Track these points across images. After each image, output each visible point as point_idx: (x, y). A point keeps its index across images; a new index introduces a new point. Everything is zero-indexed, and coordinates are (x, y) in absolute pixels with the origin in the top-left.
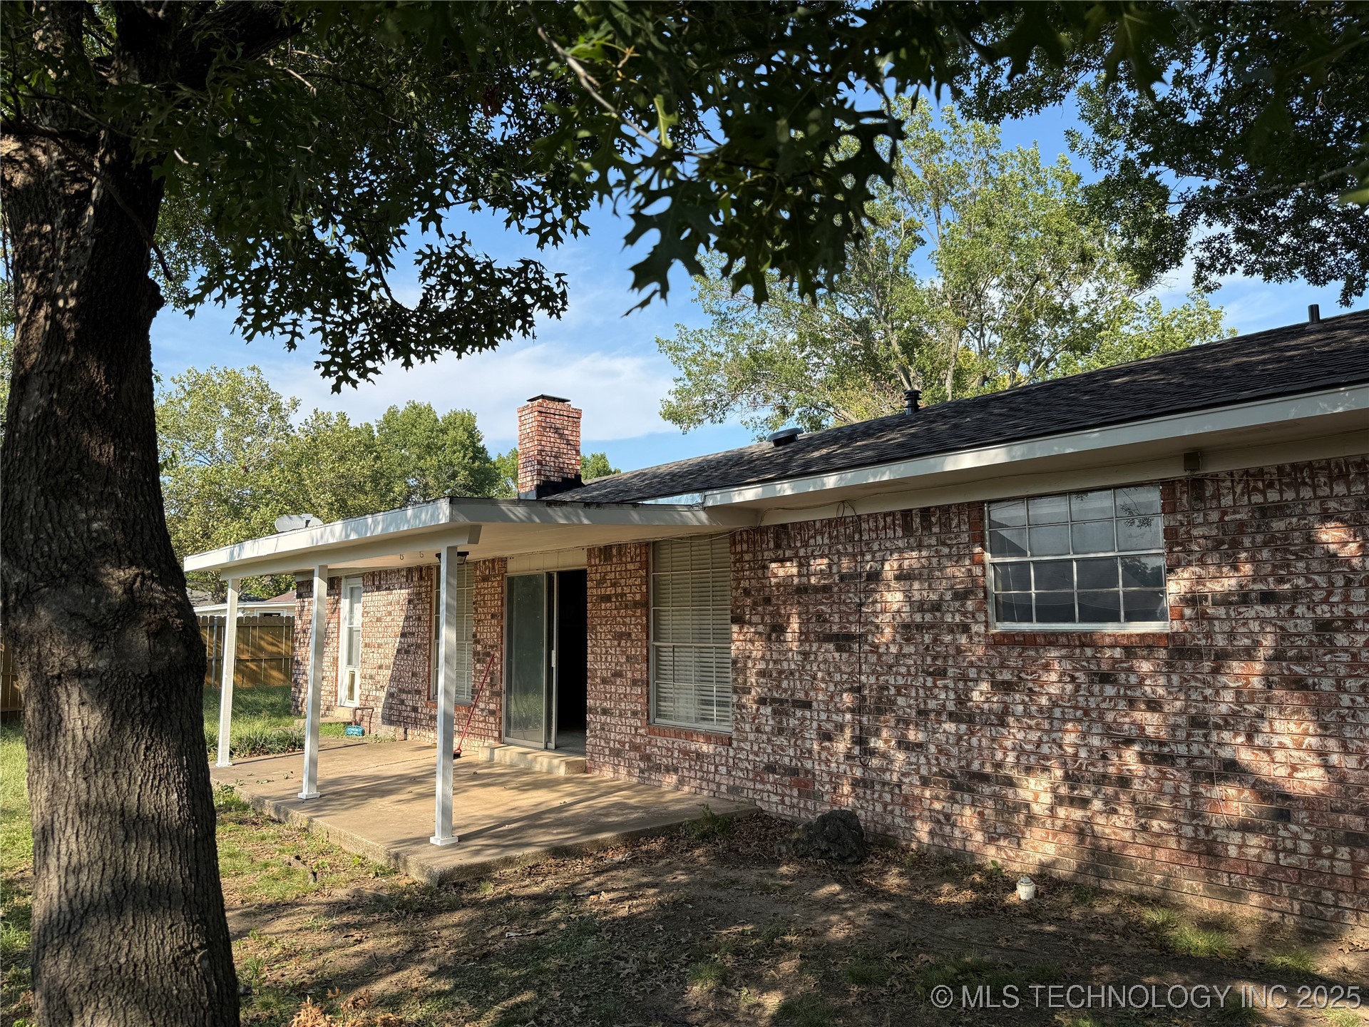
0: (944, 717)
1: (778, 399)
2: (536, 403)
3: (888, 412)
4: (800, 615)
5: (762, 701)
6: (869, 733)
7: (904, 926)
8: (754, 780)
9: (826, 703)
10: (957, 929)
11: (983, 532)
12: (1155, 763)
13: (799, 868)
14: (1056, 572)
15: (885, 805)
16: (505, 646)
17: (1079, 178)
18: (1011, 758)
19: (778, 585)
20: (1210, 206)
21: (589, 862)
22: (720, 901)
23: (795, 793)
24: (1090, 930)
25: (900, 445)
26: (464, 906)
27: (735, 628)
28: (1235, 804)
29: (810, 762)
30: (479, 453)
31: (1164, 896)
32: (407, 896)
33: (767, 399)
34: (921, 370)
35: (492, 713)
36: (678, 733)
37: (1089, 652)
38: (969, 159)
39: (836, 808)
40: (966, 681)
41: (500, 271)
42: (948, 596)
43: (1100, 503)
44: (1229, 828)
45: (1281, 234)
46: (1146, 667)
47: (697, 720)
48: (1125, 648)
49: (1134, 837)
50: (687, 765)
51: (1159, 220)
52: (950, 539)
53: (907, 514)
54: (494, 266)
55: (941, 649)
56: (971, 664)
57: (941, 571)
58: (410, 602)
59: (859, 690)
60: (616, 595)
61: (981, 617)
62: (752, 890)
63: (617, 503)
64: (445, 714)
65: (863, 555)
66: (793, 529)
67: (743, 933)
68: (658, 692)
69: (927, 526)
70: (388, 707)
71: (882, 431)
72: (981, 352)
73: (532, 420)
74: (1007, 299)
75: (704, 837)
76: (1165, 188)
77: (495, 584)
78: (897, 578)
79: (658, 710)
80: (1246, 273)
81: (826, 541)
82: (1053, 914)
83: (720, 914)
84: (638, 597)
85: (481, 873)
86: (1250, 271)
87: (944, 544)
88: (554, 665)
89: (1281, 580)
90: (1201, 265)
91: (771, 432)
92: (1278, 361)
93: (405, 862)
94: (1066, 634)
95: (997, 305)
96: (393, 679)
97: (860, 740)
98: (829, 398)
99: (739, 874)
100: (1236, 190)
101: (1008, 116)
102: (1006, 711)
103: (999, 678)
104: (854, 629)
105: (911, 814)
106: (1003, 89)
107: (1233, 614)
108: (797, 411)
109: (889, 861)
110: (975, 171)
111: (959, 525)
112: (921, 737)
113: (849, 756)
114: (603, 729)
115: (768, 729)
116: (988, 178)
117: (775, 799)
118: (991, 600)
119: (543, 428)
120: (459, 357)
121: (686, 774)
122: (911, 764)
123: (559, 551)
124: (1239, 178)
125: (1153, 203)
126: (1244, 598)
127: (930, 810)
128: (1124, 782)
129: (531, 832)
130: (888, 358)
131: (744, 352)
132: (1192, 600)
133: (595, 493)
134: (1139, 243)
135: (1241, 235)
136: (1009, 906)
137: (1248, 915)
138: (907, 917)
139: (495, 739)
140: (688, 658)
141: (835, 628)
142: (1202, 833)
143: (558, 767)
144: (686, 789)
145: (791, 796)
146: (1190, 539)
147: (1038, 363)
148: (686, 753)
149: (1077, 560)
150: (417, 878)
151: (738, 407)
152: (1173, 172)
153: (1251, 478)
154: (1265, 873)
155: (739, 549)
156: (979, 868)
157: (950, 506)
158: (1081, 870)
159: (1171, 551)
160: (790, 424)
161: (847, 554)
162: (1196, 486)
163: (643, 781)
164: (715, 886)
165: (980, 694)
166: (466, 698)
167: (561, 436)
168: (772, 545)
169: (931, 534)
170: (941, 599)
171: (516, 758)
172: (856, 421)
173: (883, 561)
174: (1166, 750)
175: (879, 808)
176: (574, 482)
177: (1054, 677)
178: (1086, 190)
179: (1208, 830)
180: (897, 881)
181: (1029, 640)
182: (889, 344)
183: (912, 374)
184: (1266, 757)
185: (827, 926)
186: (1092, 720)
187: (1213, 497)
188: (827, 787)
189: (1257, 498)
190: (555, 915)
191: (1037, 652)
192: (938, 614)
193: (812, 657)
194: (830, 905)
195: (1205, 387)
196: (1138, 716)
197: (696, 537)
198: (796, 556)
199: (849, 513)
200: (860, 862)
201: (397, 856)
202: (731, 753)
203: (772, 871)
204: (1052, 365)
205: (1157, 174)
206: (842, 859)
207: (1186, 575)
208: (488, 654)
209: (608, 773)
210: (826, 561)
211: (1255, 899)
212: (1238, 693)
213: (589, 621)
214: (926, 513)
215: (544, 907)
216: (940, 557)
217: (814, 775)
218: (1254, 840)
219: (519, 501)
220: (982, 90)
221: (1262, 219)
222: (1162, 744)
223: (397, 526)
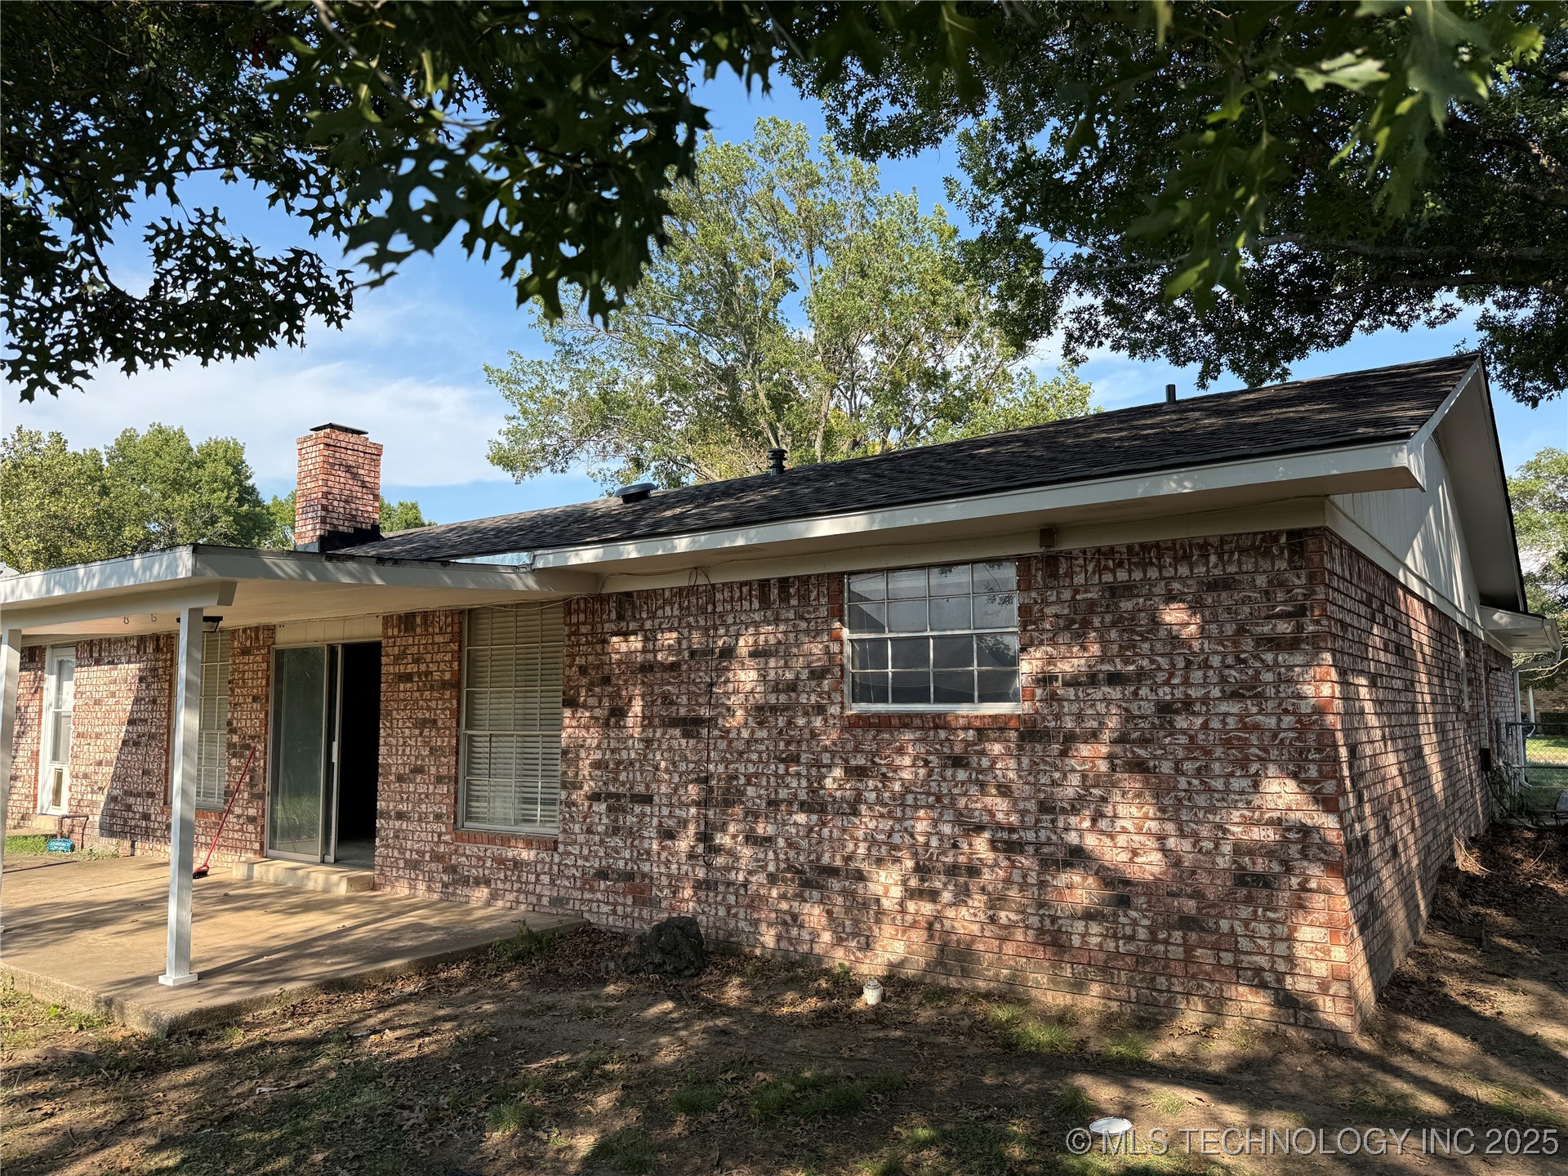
0: (795, 807)
1: (632, 449)
2: (322, 433)
3: (754, 472)
4: (643, 696)
5: (595, 797)
6: (715, 829)
7: (742, 1043)
8: (582, 889)
9: (669, 796)
10: (798, 1043)
11: (842, 605)
12: (1005, 851)
13: (628, 986)
14: (912, 649)
15: (729, 908)
16: (270, 737)
17: (956, 231)
18: (862, 850)
19: (620, 663)
20: (1080, 274)
21: (372, 995)
22: (532, 1030)
23: (629, 901)
24: (936, 1032)
25: (760, 508)
26: (202, 1060)
27: (568, 713)
28: (1079, 892)
29: (648, 864)
30: (247, 494)
31: (1011, 991)
32: (122, 1053)
33: (618, 448)
34: (789, 427)
35: (252, 820)
36: (492, 838)
37: (942, 734)
38: (846, 198)
39: (675, 915)
40: (819, 767)
41: (264, 261)
42: (804, 675)
43: (960, 577)
44: (1073, 917)
45: (1146, 310)
46: (997, 748)
47: (516, 822)
48: (979, 730)
49: (983, 930)
50: (502, 876)
51: (1032, 285)
52: (809, 612)
53: (764, 584)
54: (255, 254)
55: (795, 733)
56: (826, 749)
57: (798, 646)
58: (141, 679)
59: (706, 780)
60: (419, 674)
61: (837, 697)
62: (571, 1015)
63: (422, 560)
64: (182, 820)
65: (716, 629)
66: (639, 597)
67: (556, 1066)
68: (469, 790)
69: (785, 597)
70: (109, 814)
71: (742, 491)
72: (852, 414)
73: (316, 455)
74: (879, 359)
75: (518, 958)
76: (1039, 251)
77: (259, 658)
78: (753, 655)
79: (468, 812)
80: (1113, 348)
81: (676, 612)
82: (900, 1018)
83: (531, 1046)
84: (447, 676)
85: (228, 1017)
86: (1116, 347)
87: (802, 618)
88: (335, 759)
89: (1127, 662)
90: (1070, 336)
91: (621, 486)
92: (1134, 438)
93: (122, 1008)
94: (921, 715)
95: (870, 365)
96: (116, 778)
97: (705, 837)
98: (689, 452)
99: (558, 997)
100: (1107, 261)
101: (885, 154)
102: (859, 798)
103: (853, 763)
104: (705, 712)
105: (756, 916)
106: (881, 124)
107: (1081, 694)
108: (653, 464)
109: (730, 972)
110: (850, 214)
111: (817, 598)
112: (771, 830)
113: (691, 856)
114: (396, 837)
115: (601, 829)
116: (865, 223)
117: (605, 909)
118: (848, 679)
119: (330, 466)
120: (205, 363)
121: (500, 885)
122: (758, 860)
123: (345, 619)
124: (1110, 249)
125: (1027, 265)
126: (1093, 680)
127: (777, 911)
128: (973, 871)
129: (296, 963)
130: (754, 413)
131: (593, 392)
132: (1045, 679)
133: (397, 549)
134: (1013, 307)
135: (1110, 308)
136: (854, 1013)
137: (1088, 1006)
138: (744, 1032)
139: (255, 852)
140: (508, 749)
141: (683, 712)
142: (1047, 922)
143: (338, 884)
144: (500, 903)
145: (624, 905)
146: (1043, 618)
147: (909, 430)
148: (500, 861)
149: (934, 637)
150: (137, 1028)
151: (584, 456)
152: (1047, 235)
153: (1104, 557)
154: (1106, 962)
155: (574, 619)
156: (827, 972)
157: (809, 576)
158: (930, 968)
159: (1025, 630)
160: (646, 478)
161: (698, 628)
162: (1051, 562)
163: (446, 897)
164: (528, 1014)
165: (833, 780)
166: (217, 801)
167: (355, 476)
168: (613, 616)
169: (789, 607)
170: (797, 678)
171: (281, 875)
172: (718, 480)
173: (738, 636)
174: (1015, 836)
175: (722, 912)
176: (372, 534)
177: (907, 761)
178: (962, 244)
179: (1054, 919)
180: (738, 993)
181: (883, 723)
182: (756, 396)
183: (780, 433)
184: (1108, 841)
185: (656, 1049)
186: (944, 807)
187: (1066, 575)
188: (666, 891)
189: (1108, 578)
190: (324, 1061)
191: (892, 735)
192: (793, 695)
193: (656, 745)
194: (662, 1025)
195: (1063, 461)
196: (988, 800)
197: (524, 605)
198: (642, 629)
199: (702, 581)
200: (697, 975)
201: (109, 1002)
202: (557, 859)
203: (596, 992)
204: (923, 433)
205: (1033, 235)
206: (678, 972)
207: (1038, 655)
208: (247, 747)
209: (402, 890)
210: (675, 635)
211: (1096, 989)
212: (1084, 777)
213: (382, 706)
214: (784, 583)
215: (309, 1053)
216: (798, 632)
217: (651, 878)
218: (1095, 928)
219: (295, 554)
220: (859, 121)
221: (1130, 293)
222: (1012, 830)
223: (120, 580)
